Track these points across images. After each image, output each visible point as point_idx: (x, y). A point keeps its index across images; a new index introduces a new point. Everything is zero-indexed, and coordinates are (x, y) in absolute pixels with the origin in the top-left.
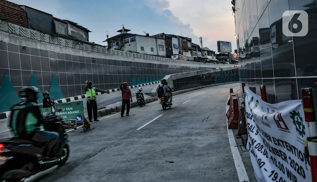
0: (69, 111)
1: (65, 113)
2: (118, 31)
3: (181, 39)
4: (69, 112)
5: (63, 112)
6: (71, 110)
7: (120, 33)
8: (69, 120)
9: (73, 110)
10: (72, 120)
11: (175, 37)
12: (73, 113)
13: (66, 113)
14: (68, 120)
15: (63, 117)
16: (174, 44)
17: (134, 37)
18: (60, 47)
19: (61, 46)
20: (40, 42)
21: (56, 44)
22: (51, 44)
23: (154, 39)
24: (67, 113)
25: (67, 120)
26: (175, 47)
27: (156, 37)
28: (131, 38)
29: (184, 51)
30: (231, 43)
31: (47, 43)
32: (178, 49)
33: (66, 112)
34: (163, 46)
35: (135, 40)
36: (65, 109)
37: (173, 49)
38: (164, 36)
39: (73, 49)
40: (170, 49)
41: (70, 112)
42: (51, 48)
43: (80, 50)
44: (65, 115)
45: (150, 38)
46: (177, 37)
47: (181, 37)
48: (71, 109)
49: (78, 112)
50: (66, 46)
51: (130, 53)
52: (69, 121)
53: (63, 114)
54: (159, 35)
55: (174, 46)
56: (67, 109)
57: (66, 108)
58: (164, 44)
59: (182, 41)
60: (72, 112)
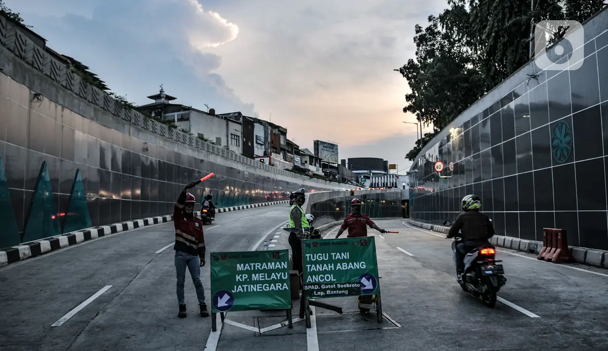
0: (341, 261)
1: (330, 267)
2: (150, 97)
3: (270, 128)
4: (339, 264)
5: (325, 265)
6: (344, 260)
7: (153, 101)
8: (342, 286)
9: (352, 260)
10: (348, 286)
11: (260, 122)
12: (349, 267)
13: (333, 267)
14: (339, 286)
15: (324, 278)
16: (256, 136)
17: (187, 112)
19: (97, 107)
20: (64, 89)
21: (89, 101)
22: (81, 99)
23: (224, 122)
24: (335, 267)
25: (336, 286)
26: (259, 142)
27: (227, 118)
28: (180, 113)
29: (273, 152)
30: (337, 146)
32: (263, 147)
33: (331, 265)
34: (239, 136)
35: (188, 119)
36: (330, 256)
37: (255, 145)
38: (241, 118)
40: (250, 144)
41: (343, 266)
44: (330, 272)
45: (216, 119)
46: (263, 122)
47: (271, 124)
48: (346, 256)
49: (365, 265)
50: (104, 108)
52: (341, 289)
53: (324, 268)
54: (231, 115)
55: (257, 139)
56: (335, 256)
57: (333, 254)
58: (239, 134)
59: (271, 131)
60: (348, 266)
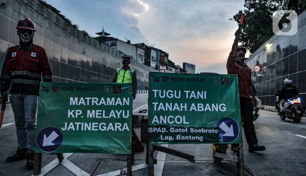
0: (197, 101)
1: (182, 107)
3: (159, 52)
4: (193, 105)
5: (176, 104)
6: (200, 100)
8: (196, 131)
9: (210, 100)
10: (203, 131)
11: (155, 49)
12: (206, 109)
13: (185, 107)
14: (192, 130)
15: (174, 119)
16: (152, 56)
17: (115, 41)
18: (49, 23)
19: (51, 22)
20: (26, 5)
21: (45, 17)
22: (39, 14)
23: (135, 48)
24: (189, 107)
25: (189, 130)
26: (153, 59)
27: (137, 46)
28: (112, 42)
29: (161, 65)
30: (195, 66)
31: (34, 11)
32: (156, 62)
33: (184, 105)
34: (143, 56)
35: (115, 45)
36: (183, 94)
37: (151, 61)
38: (144, 47)
39: (64, 31)
40: (148, 60)
41: (199, 107)
42: (39, 20)
43: (71, 35)
44: (182, 113)
45: (131, 46)
46: (156, 49)
47: (160, 51)
48: (202, 95)
49: (225, 108)
50: (56, 24)
51: (120, 53)
52: (194, 134)
53: (175, 108)
54: (139, 45)
55: (152, 58)
56: (189, 94)
57: (187, 92)
58: (143, 55)
59: (160, 54)
60: (204, 107)
